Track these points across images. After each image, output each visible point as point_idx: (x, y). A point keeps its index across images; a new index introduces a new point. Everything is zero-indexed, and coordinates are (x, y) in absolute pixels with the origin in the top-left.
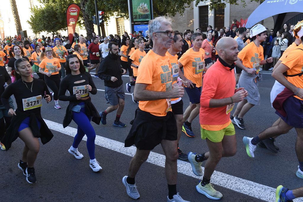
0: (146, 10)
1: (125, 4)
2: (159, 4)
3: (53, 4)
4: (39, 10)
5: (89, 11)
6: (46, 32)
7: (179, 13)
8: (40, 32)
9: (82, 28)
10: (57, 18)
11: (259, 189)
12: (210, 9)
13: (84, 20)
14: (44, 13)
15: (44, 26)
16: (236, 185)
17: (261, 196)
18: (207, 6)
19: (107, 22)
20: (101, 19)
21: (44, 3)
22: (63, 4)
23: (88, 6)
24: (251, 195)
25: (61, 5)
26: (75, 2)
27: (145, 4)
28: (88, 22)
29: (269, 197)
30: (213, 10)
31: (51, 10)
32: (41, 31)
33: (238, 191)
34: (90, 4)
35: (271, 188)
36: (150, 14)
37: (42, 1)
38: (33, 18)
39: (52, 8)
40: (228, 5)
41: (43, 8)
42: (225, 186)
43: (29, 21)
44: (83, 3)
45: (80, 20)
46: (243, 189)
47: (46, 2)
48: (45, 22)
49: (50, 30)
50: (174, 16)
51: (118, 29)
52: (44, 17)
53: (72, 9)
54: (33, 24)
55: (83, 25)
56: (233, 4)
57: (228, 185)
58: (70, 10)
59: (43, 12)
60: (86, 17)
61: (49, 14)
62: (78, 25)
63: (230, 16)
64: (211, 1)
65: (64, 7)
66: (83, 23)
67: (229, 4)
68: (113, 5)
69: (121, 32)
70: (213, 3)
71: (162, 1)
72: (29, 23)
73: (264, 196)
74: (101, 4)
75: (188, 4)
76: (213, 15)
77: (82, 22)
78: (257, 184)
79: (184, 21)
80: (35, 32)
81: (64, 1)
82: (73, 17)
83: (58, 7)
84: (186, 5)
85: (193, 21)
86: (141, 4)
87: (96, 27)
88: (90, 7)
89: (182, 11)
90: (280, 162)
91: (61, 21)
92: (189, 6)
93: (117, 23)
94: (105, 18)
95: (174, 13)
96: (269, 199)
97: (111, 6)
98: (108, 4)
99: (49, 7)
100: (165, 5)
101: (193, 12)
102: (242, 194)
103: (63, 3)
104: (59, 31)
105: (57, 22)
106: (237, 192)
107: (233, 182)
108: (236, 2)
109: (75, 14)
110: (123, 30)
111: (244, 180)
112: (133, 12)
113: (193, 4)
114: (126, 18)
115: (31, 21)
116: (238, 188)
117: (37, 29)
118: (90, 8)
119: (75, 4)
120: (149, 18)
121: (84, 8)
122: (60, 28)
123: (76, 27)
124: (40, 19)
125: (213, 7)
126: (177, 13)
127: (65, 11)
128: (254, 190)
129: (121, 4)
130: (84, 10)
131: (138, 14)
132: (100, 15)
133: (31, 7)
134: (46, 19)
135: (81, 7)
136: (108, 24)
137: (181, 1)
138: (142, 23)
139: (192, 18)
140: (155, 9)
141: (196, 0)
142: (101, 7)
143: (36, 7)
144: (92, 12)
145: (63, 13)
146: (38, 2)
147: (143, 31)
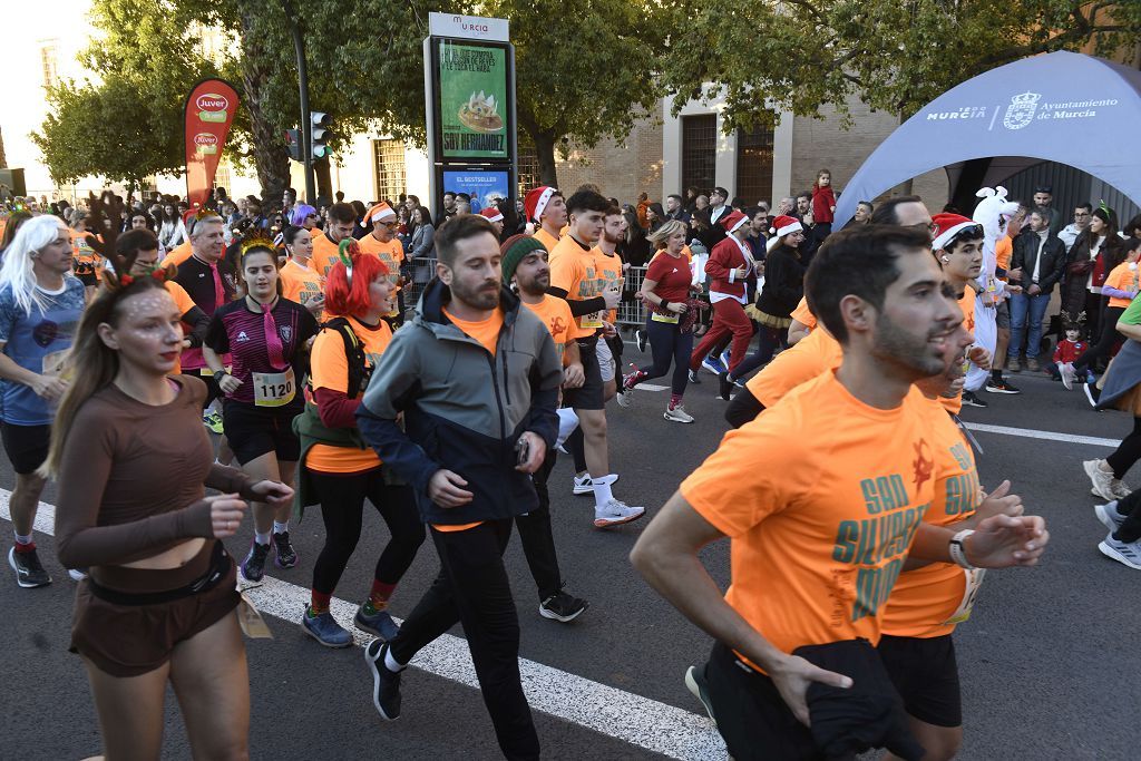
0: (491, 119)
1: (412, 93)
2: (540, 101)
3: (137, 77)
4: (78, 94)
5: (274, 107)
6: (103, 178)
7: (612, 135)
8: (79, 178)
9: (241, 169)
10: (146, 129)
12: (726, 130)
13: (256, 142)
14: (100, 108)
15: (96, 155)
18: (712, 118)
19: (342, 155)
20: (318, 142)
21: (102, 71)
22: (177, 80)
23: (274, 91)
25: (167, 81)
26: (226, 76)
27: (486, 98)
28: (271, 149)
30: (734, 131)
31: (128, 101)
32: (83, 173)
34: (279, 83)
36: (504, 132)
37: (94, 62)
38: (55, 123)
39: (133, 90)
40: (787, 117)
41: (96, 90)
43: (36, 136)
44: (255, 79)
45: (238, 140)
47: (112, 68)
48: (100, 142)
49: (119, 173)
50: (592, 145)
51: (378, 182)
52: (97, 123)
53: (207, 99)
54: (53, 147)
55: (247, 159)
56: (805, 115)
58: (200, 103)
59: (95, 102)
60: (261, 132)
61: (118, 114)
62: (228, 157)
63: (796, 161)
64: (729, 101)
65: (181, 90)
66: (250, 152)
67: (792, 113)
68: (368, 94)
69: (390, 192)
70: (736, 107)
71: (549, 91)
72: (38, 140)
74: (324, 86)
75: (645, 105)
76: (732, 149)
77: (245, 148)
79: (626, 164)
80: (60, 177)
81: (182, 69)
82: (212, 127)
83: (157, 88)
84: (637, 108)
85: (660, 167)
86: (472, 97)
87: (298, 173)
88: (281, 95)
89: (621, 129)
91: (163, 140)
92: (647, 113)
93: (377, 158)
94: (333, 139)
95: (592, 135)
97: (360, 96)
98: (351, 88)
99: (121, 86)
100: (560, 106)
101: (661, 134)
103: (175, 73)
104: (149, 179)
105: (146, 144)
108: (816, 107)
109: (220, 117)
110: (399, 185)
112: (445, 122)
113: (661, 106)
114: (411, 142)
115: (44, 136)
117: (65, 165)
118: (279, 98)
119: (222, 81)
120: (502, 150)
121: (258, 98)
122: (157, 167)
123: (220, 167)
124: (83, 130)
125: (733, 121)
126: (607, 141)
127: (180, 105)
129: (398, 93)
130: (258, 106)
131: (460, 132)
132: (318, 126)
133: (49, 81)
134: (103, 130)
135: (244, 93)
136: (343, 163)
137: (620, 95)
138: (472, 165)
139: (658, 155)
140: (526, 117)
141: (675, 95)
142: (321, 97)
143: (69, 85)
144: (286, 114)
145: (175, 110)
146: (80, 64)
147: (478, 194)
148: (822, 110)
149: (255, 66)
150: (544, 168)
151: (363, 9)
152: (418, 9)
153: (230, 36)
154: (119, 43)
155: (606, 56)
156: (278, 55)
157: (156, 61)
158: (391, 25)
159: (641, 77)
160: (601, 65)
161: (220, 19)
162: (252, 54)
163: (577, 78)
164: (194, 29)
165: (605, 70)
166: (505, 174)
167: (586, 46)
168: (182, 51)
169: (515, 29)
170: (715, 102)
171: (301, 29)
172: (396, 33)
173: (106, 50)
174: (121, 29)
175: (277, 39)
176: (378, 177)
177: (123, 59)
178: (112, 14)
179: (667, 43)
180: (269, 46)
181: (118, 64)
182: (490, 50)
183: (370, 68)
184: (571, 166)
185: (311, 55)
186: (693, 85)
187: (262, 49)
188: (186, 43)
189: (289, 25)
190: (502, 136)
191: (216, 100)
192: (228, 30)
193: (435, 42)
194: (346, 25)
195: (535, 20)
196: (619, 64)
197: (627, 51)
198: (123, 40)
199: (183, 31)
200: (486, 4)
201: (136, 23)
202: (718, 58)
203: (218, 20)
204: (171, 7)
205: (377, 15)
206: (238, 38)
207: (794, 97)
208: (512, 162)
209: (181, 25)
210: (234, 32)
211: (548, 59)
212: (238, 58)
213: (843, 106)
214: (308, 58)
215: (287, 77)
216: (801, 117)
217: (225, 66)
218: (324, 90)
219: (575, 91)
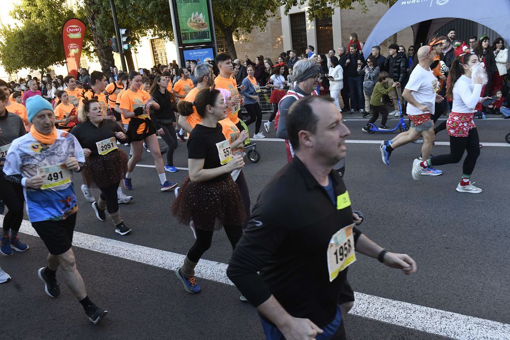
0: (203, 24)
1: (165, 16)
3: (38, 21)
4: (12, 31)
5: (102, 29)
6: (29, 69)
7: (258, 27)
8: (19, 70)
9: (92, 59)
10: (46, 44)
11: (421, 315)
12: (310, 19)
13: (96, 45)
14: (23, 37)
15: (25, 59)
16: (383, 312)
17: (427, 326)
18: (303, 14)
19: (137, 48)
20: (125, 43)
21: (22, 19)
22: (57, 20)
23: (101, 21)
24: (410, 326)
25: (52, 21)
26: (79, 16)
27: (199, 14)
28: (104, 49)
29: (439, 328)
30: (314, 19)
31: (35, 32)
32: (20, 68)
33: (387, 321)
34: (104, 17)
35: (441, 311)
36: (209, 30)
37: (18, 16)
38: (4, 46)
39: (37, 27)
40: (337, 10)
41: (20, 29)
42: (366, 315)
44: (92, 16)
45: (88, 46)
46: (396, 318)
47: (26, 18)
48: (26, 53)
49: (36, 66)
50: (250, 32)
51: (155, 59)
52: (23, 44)
53: (71, 28)
54: (5, 57)
55: (93, 54)
56: (346, 8)
57: (369, 312)
58: (68, 30)
59: (21, 34)
60: (98, 41)
61: (32, 39)
62: (85, 54)
63: (342, 30)
64: (310, 5)
65: (59, 25)
66: (95, 51)
67: (339, 8)
68: (145, 18)
69: (160, 62)
70: (313, 8)
71: (228, 8)
73: (431, 326)
74: (124, 16)
75: (272, 11)
76: (314, 28)
77: (92, 49)
78: (418, 307)
79: (266, 39)
80: (9, 71)
81: (58, 15)
82: (74, 41)
83: (48, 25)
84: (268, 12)
85: (282, 39)
86: (193, 14)
87: (117, 57)
88: (105, 23)
89: (262, 23)
90: (450, 267)
91: (54, 48)
92: (273, 14)
93: (152, 47)
94: (132, 40)
95: (249, 27)
96: (439, 331)
97: (141, 20)
98: (136, 16)
99: (31, 26)
100: (233, 15)
101: (281, 24)
102: (395, 325)
103: (55, 17)
104: (50, 67)
105: (47, 51)
106: (386, 323)
107: (377, 306)
108: (350, 4)
109: (78, 36)
111: (395, 302)
112: (181, 27)
113: (280, 11)
114: (167, 39)
116: (387, 316)
117: (11, 65)
118: (104, 24)
119: (77, 19)
120: (209, 38)
121: (95, 25)
122: (53, 62)
123: (81, 59)
124: (17, 48)
125: (313, 14)
126: (256, 29)
127: (59, 32)
128: (414, 317)
129: (158, 16)
130: (95, 29)
131: (189, 31)
132: (124, 35)
134: (26, 47)
135: (88, 24)
136: (137, 51)
137: (260, 7)
138: (196, 46)
139: (280, 34)
140: (218, 22)
141: (285, 5)
142: (123, 21)
143: (7, 27)
144: (108, 31)
145: (58, 34)
146: (11, 17)
147: (200, 59)
148: (354, 4)
149: (92, 10)
150: (229, 45)
154: (28, 6)
156: (102, 4)
157: (46, 13)
162: (89, 5)
166: (211, 49)
168: (57, 7)
170: (304, 6)
173: (23, 10)
176: (154, 56)
177: (31, 13)
180: (97, 0)
181: (29, 15)
183: (144, 6)
184: (241, 43)
185: (117, 2)
187: (94, 2)
188: (59, 3)
190: (208, 31)
191: (75, 28)
198: (29, 4)
208: (214, 43)
212: (84, 7)
213: (362, 3)
214: (116, 4)
215: (107, 14)
216: (344, 9)
217: (78, 11)
218: (124, 18)
219: (239, 7)
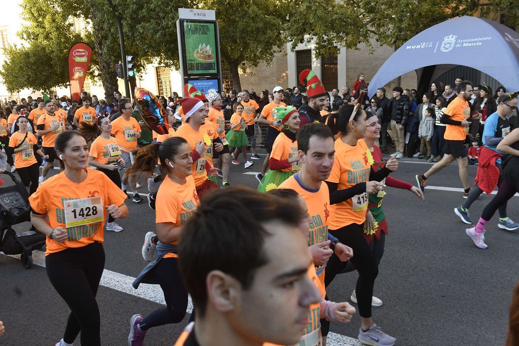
0: (209, 56)
1: (172, 45)
3: (45, 42)
4: (18, 51)
5: (109, 55)
6: (31, 89)
7: (265, 61)
8: (20, 90)
9: (95, 82)
10: (51, 66)
12: (316, 57)
13: (101, 70)
14: (29, 57)
15: (28, 79)
18: (309, 51)
19: (142, 75)
20: (130, 69)
21: (29, 40)
22: (64, 43)
23: (109, 47)
25: (59, 44)
26: (86, 40)
27: (206, 46)
28: (109, 73)
30: (320, 57)
31: (41, 54)
32: (22, 87)
34: (111, 43)
36: (215, 62)
37: (25, 36)
38: (8, 65)
39: (44, 49)
40: (343, 50)
41: (26, 49)
44: (100, 41)
45: (93, 69)
47: (33, 39)
48: (30, 73)
49: (39, 86)
50: (256, 66)
51: (159, 86)
52: (28, 64)
53: (78, 52)
54: (8, 76)
55: (98, 78)
56: (351, 48)
58: (75, 53)
59: (27, 55)
60: (104, 66)
61: (37, 59)
62: (89, 77)
63: (347, 68)
64: (317, 44)
65: (66, 48)
66: (99, 75)
67: (346, 48)
68: (152, 46)
69: (164, 90)
70: (320, 47)
71: (235, 42)
74: (132, 43)
75: (279, 47)
76: (319, 65)
77: (97, 73)
79: (273, 74)
80: (11, 90)
81: (66, 38)
82: (80, 64)
83: (55, 48)
84: (275, 48)
85: (287, 74)
86: (200, 46)
87: (121, 83)
88: (112, 49)
89: (269, 58)
91: (59, 71)
92: (280, 50)
93: (157, 75)
94: (137, 67)
95: (256, 61)
97: (148, 48)
98: (144, 44)
99: (38, 47)
100: (240, 48)
101: (287, 60)
103: (62, 40)
104: (53, 89)
105: (50, 73)
108: (356, 45)
109: (84, 59)
110: (168, 87)
112: (188, 58)
113: (286, 47)
114: (173, 68)
115: (3, 71)
117: (14, 84)
118: (111, 50)
119: (85, 43)
120: (214, 70)
121: (101, 50)
122: (57, 83)
123: (85, 82)
124: (21, 68)
125: (319, 52)
126: (262, 64)
127: (66, 55)
129: (165, 46)
130: (101, 54)
131: (195, 62)
132: (130, 62)
133: (4, 45)
134: (31, 67)
135: (95, 48)
136: (142, 78)
137: (267, 42)
138: (201, 77)
139: (286, 69)
140: (225, 54)
141: (292, 42)
142: (131, 48)
143: (14, 47)
144: (115, 57)
145: (63, 57)
146: (19, 37)
147: (204, 90)
148: (361, 46)
149: (100, 36)
150: (234, 77)
151: (148, 8)
152: (173, 7)
153: (87, 22)
154: (36, 27)
155: (260, 25)
156: (110, 30)
157: (54, 35)
158: (161, 15)
159: (276, 34)
160: (258, 29)
161: (83, 14)
162: (98, 30)
163: (247, 35)
164: (71, 19)
165: (259, 31)
166: (217, 80)
167: (251, 21)
168: (65, 30)
169: (218, 14)
170: (310, 44)
171: (120, 18)
172: (164, 18)
173: (31, 31)
174: (36, 20)
175: (109, 23)
176: (158, 84)
177: (38, 34)
178: (33, 14)
179: (287, 18)
180: (105, 26)
181: (36, 37)
182: (207, 24)
183: (153, 34)
184: (246, 75)
185: (126, 29)
186: (300, 37)
187: (102, 27)
188: (67, 26)
189: (115, 16)
191: (82, 52)
192: (86, 19)
193: (182, 22)
194: (140, 15)
195: (227, 10)
196: (266, 28)
197: (270, 22)
198: (38, 25)
199: (66, 20)
200: (204, 3)
201: (44, 17)
202: (311, 24)
203: (81, 15)
204: (59, 10)
205: (154, 10)
206: (91, 23)
207: (346, 40)
208: (219, 75)
209: (65, 18)
210: (89, 20)
211: (234, 27)
212: (92, 32)
213: (368, 44)
214: (124, 31)
215: (115, 40)
216: (349, 49)
217: (86, 36)
218: (132, 46)
219: (247, 41)
